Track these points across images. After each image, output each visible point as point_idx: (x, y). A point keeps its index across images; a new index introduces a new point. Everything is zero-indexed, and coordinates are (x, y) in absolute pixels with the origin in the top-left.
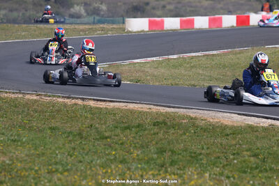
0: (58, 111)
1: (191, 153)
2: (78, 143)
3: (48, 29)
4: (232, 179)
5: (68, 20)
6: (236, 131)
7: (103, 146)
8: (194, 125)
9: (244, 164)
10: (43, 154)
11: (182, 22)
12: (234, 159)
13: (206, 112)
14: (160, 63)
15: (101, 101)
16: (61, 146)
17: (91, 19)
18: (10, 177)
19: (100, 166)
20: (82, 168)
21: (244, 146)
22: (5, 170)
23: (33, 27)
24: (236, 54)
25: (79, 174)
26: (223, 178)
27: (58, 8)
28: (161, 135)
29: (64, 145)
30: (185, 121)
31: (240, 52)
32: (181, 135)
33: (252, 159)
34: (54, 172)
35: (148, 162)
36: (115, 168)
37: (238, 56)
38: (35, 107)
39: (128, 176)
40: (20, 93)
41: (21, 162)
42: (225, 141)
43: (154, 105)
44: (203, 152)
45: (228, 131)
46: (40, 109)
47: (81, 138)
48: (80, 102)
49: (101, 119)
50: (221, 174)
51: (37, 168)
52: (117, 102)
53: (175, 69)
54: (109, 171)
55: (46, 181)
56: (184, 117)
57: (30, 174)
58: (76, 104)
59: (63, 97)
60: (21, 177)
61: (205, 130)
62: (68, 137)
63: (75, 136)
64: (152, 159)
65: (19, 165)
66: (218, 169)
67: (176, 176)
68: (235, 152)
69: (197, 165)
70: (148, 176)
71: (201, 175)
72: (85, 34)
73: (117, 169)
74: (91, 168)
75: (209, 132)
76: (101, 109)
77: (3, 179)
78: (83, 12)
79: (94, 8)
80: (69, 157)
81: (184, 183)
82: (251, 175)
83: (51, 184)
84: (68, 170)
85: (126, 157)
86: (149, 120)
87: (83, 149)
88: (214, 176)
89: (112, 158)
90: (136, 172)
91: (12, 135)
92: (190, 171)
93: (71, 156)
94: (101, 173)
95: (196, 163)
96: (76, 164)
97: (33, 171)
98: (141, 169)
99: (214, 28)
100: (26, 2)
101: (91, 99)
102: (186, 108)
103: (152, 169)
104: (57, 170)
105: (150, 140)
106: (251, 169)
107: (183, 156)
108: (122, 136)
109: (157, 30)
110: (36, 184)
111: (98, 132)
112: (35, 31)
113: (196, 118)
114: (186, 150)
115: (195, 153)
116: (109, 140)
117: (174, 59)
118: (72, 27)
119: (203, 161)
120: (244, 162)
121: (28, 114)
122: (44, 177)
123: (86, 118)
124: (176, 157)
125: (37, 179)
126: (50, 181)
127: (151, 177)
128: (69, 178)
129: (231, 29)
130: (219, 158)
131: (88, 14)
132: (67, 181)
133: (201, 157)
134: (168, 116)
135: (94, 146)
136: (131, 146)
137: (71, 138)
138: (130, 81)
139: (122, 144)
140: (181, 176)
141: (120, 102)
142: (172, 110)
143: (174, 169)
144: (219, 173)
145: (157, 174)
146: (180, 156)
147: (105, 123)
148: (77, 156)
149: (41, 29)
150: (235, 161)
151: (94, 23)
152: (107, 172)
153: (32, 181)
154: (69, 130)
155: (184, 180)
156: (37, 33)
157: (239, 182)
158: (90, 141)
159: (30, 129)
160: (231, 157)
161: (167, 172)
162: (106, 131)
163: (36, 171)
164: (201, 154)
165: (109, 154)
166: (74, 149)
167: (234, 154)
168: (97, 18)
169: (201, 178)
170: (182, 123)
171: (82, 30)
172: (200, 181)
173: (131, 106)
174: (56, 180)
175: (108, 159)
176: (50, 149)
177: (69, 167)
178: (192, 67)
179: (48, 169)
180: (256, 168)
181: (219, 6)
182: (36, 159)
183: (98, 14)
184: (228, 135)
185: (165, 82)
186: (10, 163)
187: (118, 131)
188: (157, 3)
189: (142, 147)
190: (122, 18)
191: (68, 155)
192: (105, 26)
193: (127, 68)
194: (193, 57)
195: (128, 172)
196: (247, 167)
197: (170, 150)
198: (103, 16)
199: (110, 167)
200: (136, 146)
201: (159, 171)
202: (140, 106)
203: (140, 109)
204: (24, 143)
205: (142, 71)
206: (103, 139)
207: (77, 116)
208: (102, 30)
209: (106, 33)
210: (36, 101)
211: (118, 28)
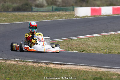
0: (30, 71)
3: (21, 15)
5: (35, 9)
11: (114, 10)
14: (98, 38)
15: (58, 64)
17: (50, 8)
23: (10, 14)
30: (115, 77)
38: (14, 69)
40: (3, 60)
43: (94, 67)
46: (17, 70)
48: (44, 65)
52: (69, 65)
53: (109, 42)
56: (114, 74)
58: (41, 67)
59: (32, 62)
72: (47, 19)
76: (58, 69)
78: (45, 3)
86: (90, 77)
101: (51, 63)
102: (115, 69)
109: (97, 16)
112: (12, 17)
117: (108, 35)
118: (38, 13)
121: (9, 74)
131: (48, 4)
134: (103, 74)
138: (78, 51)
141: (71, 65)
142: (106, 70)
149: (16, 15)
151: (53, 11)
156: (13, 18)
168: (55, 7)
170: (112, 78)
171: (45, 16)
173: (79, 67)
183: (55, 5)
185: (102, 51)
190: (72, 7)
192: (61, 13)
193: (76, 42)
198: (59, 6)
202: (85, 67)
203: (84, 70)
205: (86, 44)
207: (42, 75)
208: (58, 16)
209: (61, 18)
210: (14, 65)
211: (70, 14)
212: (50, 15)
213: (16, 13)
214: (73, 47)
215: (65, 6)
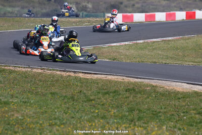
0: (57, 81)
1: (153, 111)
2: (71, 104)
4: (182, 130)
6: (185, 96)
7: (89, 106)
8: (155, 91)
9: (191, 120)
10: (46, 112)
11: (146, 17)
12: (184, 116)
13: (163, 81)
14: (130, 46)
15: (88, 73)
16: (59, 106)
18: (22, 128)
19: (87, 121)
20: (74, 122)
21: (191, 107)
22: (18, 123)
23: (38, 19)
24: (186, 39)
25: (72, 126)
26: (176, 130)
27: (57, 6)
28: (131, 99)
29: (61, 105)
30: (149, 88)
31: (189, 39)
32: (146, 98)
33: (197, 116)
34: (53, 125)
35: (121, 118)
36: (98, 123)
37: (187, 41)
38: (40, 78)
39: (107, 128)
40: (29, 68)
41: (30, 117)
42: (177, 103)
43: (126, 77)
44: (162, 110)
45: (180, 96)
46: (43, 79)
47: (74, 100)
48: (72, 74)
49: (88, 87)
50: (175, 127)
51: (41, 122)
53: (142, 50)
54: (94, 124)
55: (48, 131)
56: (147, 85)
57: (36, 127)
58: (69, 76)
59: (60, 71)
60: (30, 129)
61: (163, 95)
62: (64, 100)
63: (69, 99)
64: (125, 116)
65: (28, 120)
66: (172, 123)
67: (142, 128)
68: (185, 111)
69: (158, 120)
70: (121, 128)
71: (160, 127)
72: (77, 25)
73: (99, 123)
74: (80, 122)
75: (166, 96)
76: (88, 79)
77: (17, 130)
78: (75, 9)
79: (83, 6)
80: (64, 114)
81: (148, 133)
82: (196, 128)
83: (51, 134)
84: (64, 124)
85: (105, 114)
86: (122, 87)
87: (75, 108)
88: (170, 128)
89: (96, 115)
90: (113, 125)
91: (23, 98)
92: (152, 125)
93: (66, 114)
94: (88, 126)
95: (157, 119)
96: (70, 119)
97: (39, 124)
98: (117, 123)
99: (170, 21)
100: (33, 2)
101: (80, 72)
102: (149, 79)
103: (125, 123)
104: (56, 124)
105: (123, 102)
106: (196, 123)
107: (147, 114)
108: (103, 99)
109: (128, 22)
110: (41, 134)
111: (85, 96)
113: (156, 86)
114: (149, 110)
115: (156, 111)
116: (93, 102)
117: (140, 43)
118: (67, 20)
119: (161, 118)
120: (191, 118)
121: (35, 83)
122: (46, 129)
123: (77, 86)
124: (142, 115)
125: (42, 130)
126: (50, 132)
127: (124, 129)
128: (65, 130)
129: (182, 22)
130: (173, 115)
131: (78, 10)
132: (63, 132)
133: (160, 114)
134: (136, 85)
135: (82, 106)
136: (109, 106)
137: (66, 100)
138: (108, 59)
139: (103, 105)
140: (145, 128)
141: (102, 74)
142: (139, 80)
143: (141, 123)
144: (173, 126)
145: (128, 127)
146: (145, 114)
147: (91, 90)
148: (70, 114)
149: (44, 21)
150: (185, 118)
151: (83, 17)
152: (92, 125)
153: (38, 131)
154: (64, 95)
155: (148, 131)
157: (187, 133)
158: (80, 102)
159: (37, 94)
160: (182, 114)
161: (135, 125)
162: (91, 96)
163: (41, 124)
164: (160, 112)
165: (94, 112)
166: (68, 108)
167: (184, 112)
168: (85, 13)
169: (160, 129)
170: (146, 90)
171: (74, 22)
172: (159, 132)
173: (110, 77)
174: (55, 131)
175: (92, 116)
176: (51, 108)
177: (64, 122)
178: (154, 49)
179: (49, 123)
180: (200, 122)
181: (173, 5)
182: (41, 115)
183: (86, 11)
184: (179, 99)
185: (134, 60)
186: (22, 118)
187: (100, 95)
188: (129, 2)
189: (118, 107)
190: (103, 13)
191: (64, 112)
192: (91, 19)
193: (106, 49)
194: (154, 42)
195: (107, 125)
196: (194, 122)
197: (138, 109)
198: (89, 12)
199: (94, 121)
200: (113, 107)
201: (130, 124)
202: (116, 77)
203: (116, 80)
204: (32, 104)
205: (118, 52)
206: (89, 101)
207: (70, 84)
208: (89, 22)
209: (91, 24)
210: (41, 73)
211: (100, 21)
212: (79, 21)
213: (45, 19)
214: (104, 55)
215: (95, 13)
